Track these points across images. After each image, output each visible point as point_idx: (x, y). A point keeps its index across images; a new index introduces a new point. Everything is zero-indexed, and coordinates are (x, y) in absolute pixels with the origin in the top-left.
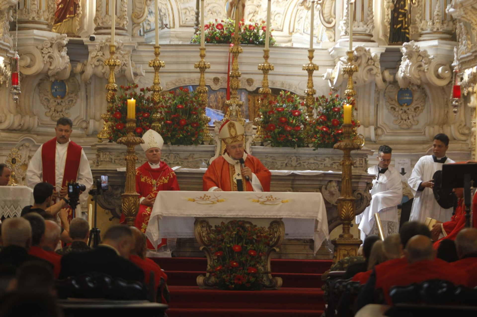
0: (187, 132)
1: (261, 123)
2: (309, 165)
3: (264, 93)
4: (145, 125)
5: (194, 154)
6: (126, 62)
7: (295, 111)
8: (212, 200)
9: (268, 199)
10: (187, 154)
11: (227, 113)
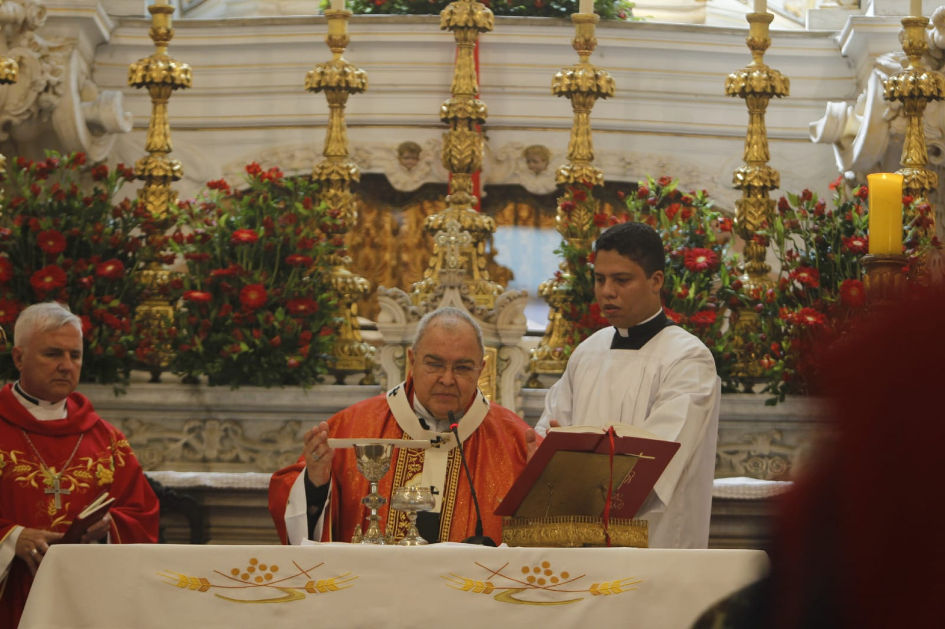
0: (270, 333)
1: (565, 301)
2: (750, 463)
3: (576, 183)
4: (102, 307)
5: (299, 422)
6: (54, 79)
7: (698, 250)
8: (281, 584)
9: (531, 579)
10: (272, 422)
11: (431, 264)
